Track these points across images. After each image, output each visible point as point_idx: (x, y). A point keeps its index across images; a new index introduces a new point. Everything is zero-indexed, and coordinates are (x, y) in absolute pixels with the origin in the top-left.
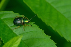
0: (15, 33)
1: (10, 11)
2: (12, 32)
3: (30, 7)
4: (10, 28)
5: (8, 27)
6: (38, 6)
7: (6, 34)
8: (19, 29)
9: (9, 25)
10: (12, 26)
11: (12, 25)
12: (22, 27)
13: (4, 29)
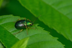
0: (18, 38)
1: (10, 15)
2: (14, 37)
3: (30, 10)
4: (12, 33)
5: (9, 32)
6: (37, 9)
7: (8, 40)
8: (21, 33)
9: (10, 31)
10: (13, 32)
11: (13, 30)
12: (25, 30)
13: (5, 35)
